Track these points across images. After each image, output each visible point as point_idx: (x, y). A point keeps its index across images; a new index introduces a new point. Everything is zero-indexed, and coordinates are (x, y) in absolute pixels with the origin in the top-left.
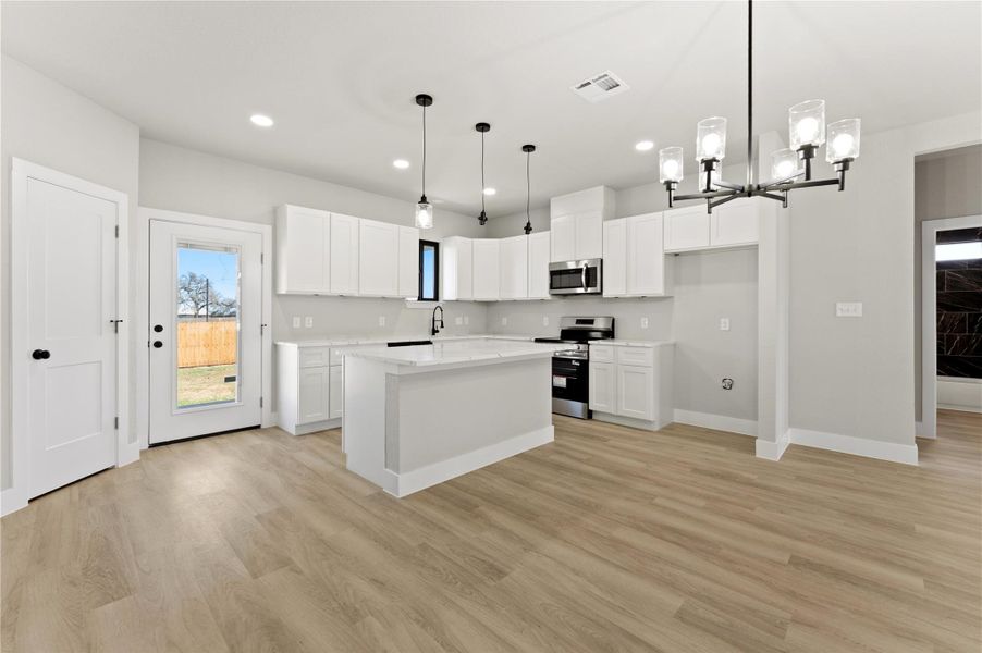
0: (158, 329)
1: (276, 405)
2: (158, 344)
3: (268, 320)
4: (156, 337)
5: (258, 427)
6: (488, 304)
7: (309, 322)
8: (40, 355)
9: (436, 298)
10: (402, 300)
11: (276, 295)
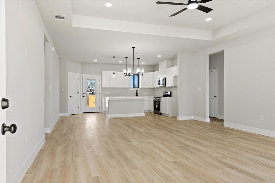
0: (84, 94)
1: (102, 109)
2: (84, 96)
3: (100, 93)
4: (84, 95)
5: (99, 112)
6: (154, 88)
7: (108, 93)
8: (71, 97)
9: (138, 88)
10: (129, 88)
11: (102, 88)
